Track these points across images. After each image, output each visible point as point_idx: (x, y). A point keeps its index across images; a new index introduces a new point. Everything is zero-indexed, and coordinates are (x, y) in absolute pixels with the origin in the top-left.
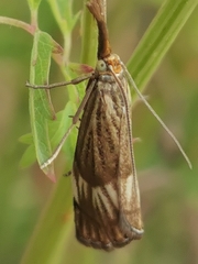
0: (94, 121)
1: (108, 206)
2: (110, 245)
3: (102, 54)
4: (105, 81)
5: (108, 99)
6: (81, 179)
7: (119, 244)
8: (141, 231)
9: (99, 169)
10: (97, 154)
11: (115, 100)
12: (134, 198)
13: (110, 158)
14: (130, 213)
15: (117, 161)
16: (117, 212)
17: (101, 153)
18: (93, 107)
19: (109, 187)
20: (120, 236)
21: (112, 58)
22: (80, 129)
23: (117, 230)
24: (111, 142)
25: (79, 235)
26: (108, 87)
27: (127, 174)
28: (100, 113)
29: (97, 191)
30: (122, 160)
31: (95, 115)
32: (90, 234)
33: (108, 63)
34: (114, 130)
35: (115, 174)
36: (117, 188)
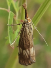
0: (24, 34)
1: (27, 55)
2: (27, 64)
3: (26, 17)
4: (27, 24)
5: (27, 29)
6: (20, 48)
7: (29, 64)
8: (35, 61)
9: (25, 46)
10: (24, 42)
11: (29, 29)
12: (33, 53)
13: (28, 43)
14: (32, 57)
15: (29, 44)
16: (29, 56)
17: (25, 42)
18: (23, 31)
19: (27, 50)
20: (30, 62)
21: (28, 18)
22: (20, 36)
23: (29, 61)
24: (28, 39)
26: (27, 26)
27: (32, 47)
28: (25, 32)
29: (24, 51)
30: (30, 43)
31: (24, 33)
33: (27, 20)
34: (29, 36)
35: (29, 47)
36: (29, 50)
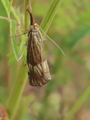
0: (32, 45)
1: (39, 72)
2: (41, 84)
3: (32, 23)
4: (34, 32)
5: (35, 37)
6: (30, 64)
7: (44, 84)
8: (50, 79)
9: (35, 60)
10: (34, 55)
11: (37, 37)
12: (47, 68)
13: (38, 56)
14: (46, 73)
15: (40, 56)
16: (42, 73)
17: (35, 55)
18: (31, 41)
19: (39, 65)
20: (44, 81)
21: (35, 24)
22: (28, 49)
23: (43, 79)
24: (38, 51)
25: (31, 83)
27: (44, 61)
28: (34, 42)
29: (35, 67)
30: (42, 56)
31: (32, 43)
32: (34, 82)
33: (34, 26)
34: (38, 47)
35: (40, 61)
36: (41, 65)
